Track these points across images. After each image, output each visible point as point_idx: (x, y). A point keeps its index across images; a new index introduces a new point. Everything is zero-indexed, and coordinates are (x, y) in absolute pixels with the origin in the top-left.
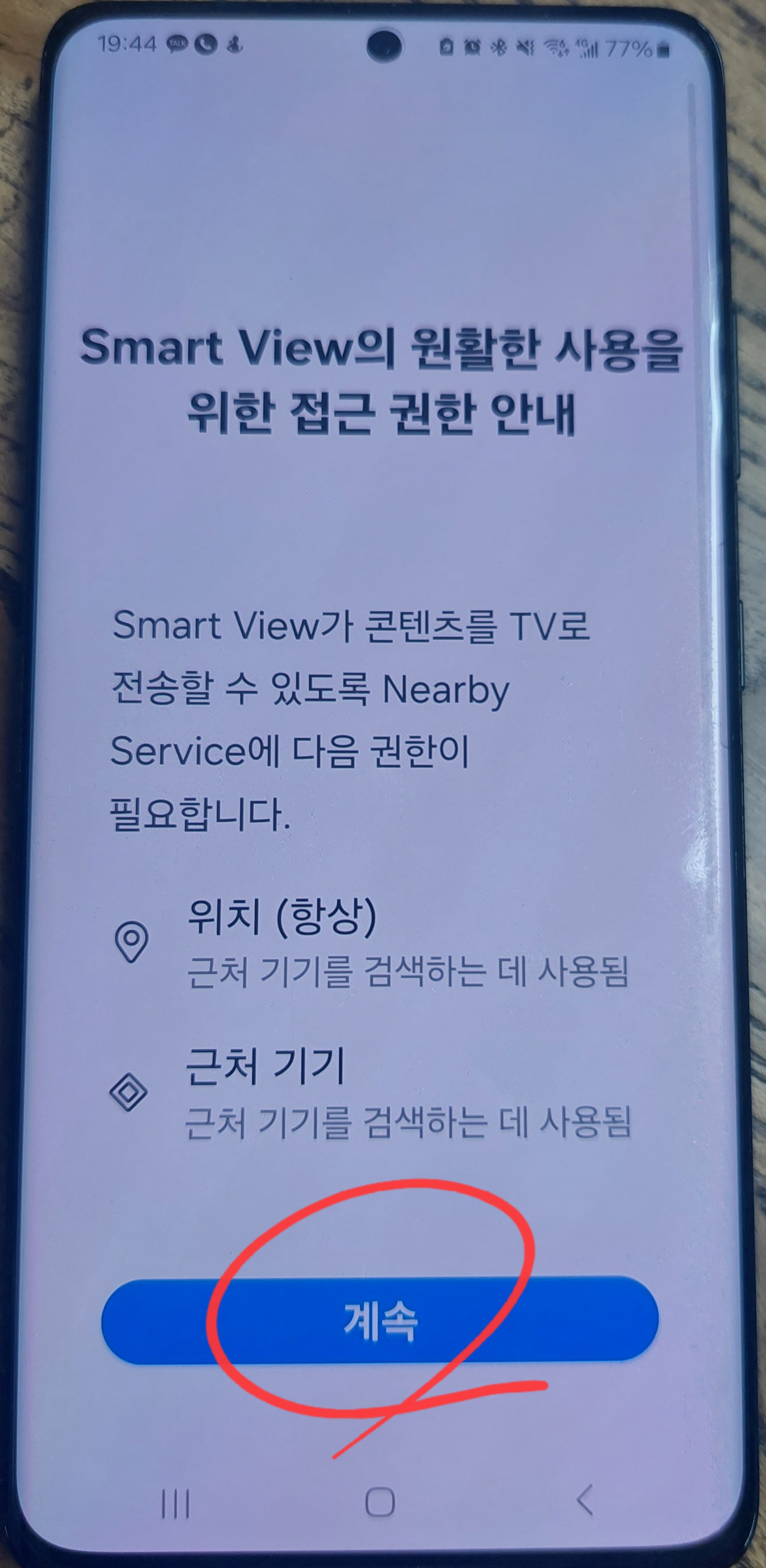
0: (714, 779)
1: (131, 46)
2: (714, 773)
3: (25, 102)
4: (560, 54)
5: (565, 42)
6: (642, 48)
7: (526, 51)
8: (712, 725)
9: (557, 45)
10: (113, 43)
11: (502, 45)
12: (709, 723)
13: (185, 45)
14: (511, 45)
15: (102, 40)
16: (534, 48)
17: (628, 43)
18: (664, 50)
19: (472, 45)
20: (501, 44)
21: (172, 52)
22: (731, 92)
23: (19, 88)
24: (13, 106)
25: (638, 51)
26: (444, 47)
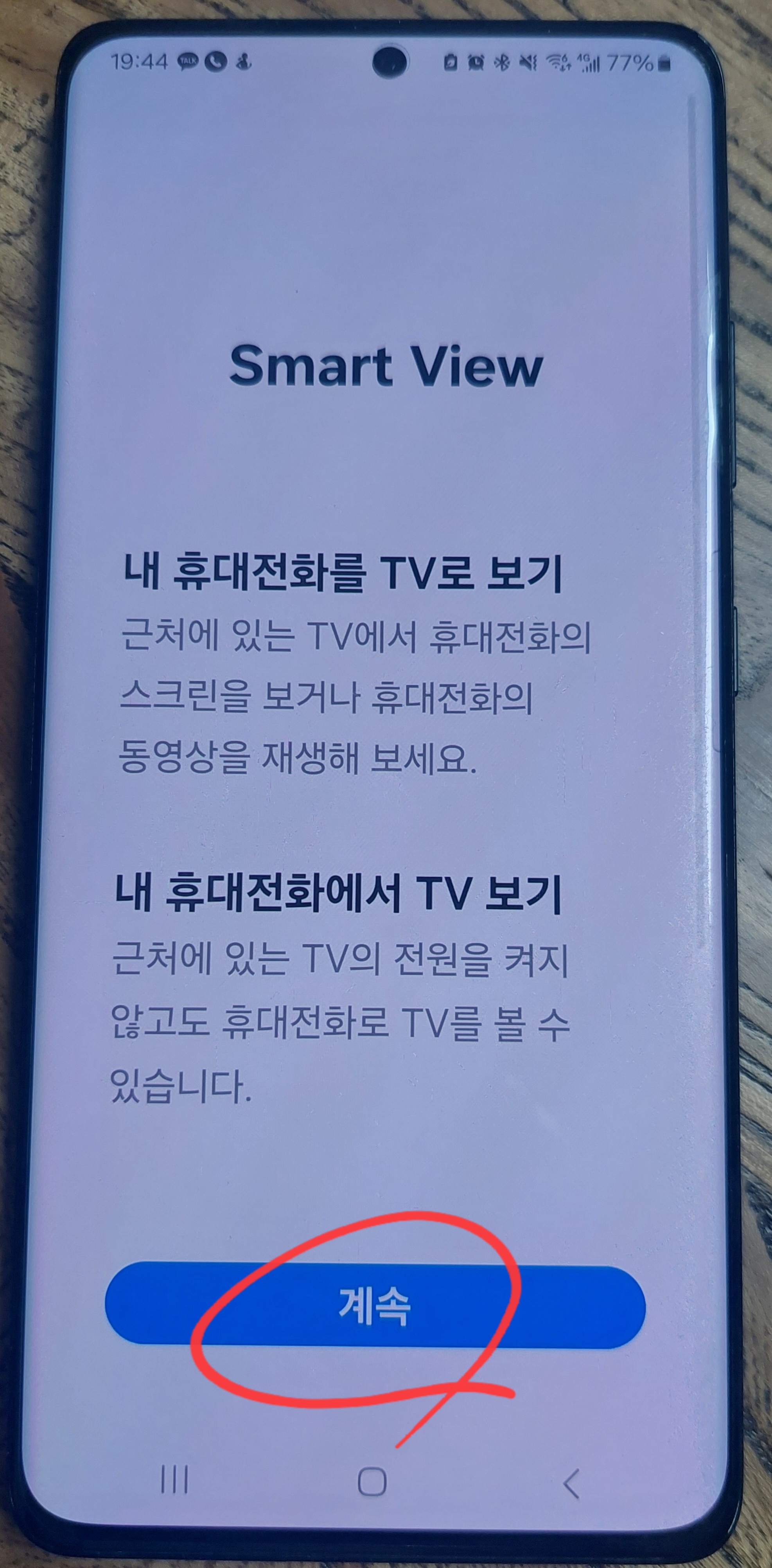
0: (706, 783)
1: (143, 64)
2: (706, 776)
3: (41, 117)
4: (563, 69)
5: (567, 56)
6: (643, 62)
7: (529, 66)
8: (705, 730)
9: (559, 60)
10: (126, 61)
11: (506, 60)
12: (702, 727)
13: (195, 62)
14: (514, 61)
15: (115, 58)
16: (536, 63)
17: (630, 57)
18: (665, 65)
19: (476, 60)
20: (504, 58)
21: (182, 69)
22: (731, 105)
23: (35, 104)
24: (30, 121)
25: (639, 65)
26: (449, 63)
